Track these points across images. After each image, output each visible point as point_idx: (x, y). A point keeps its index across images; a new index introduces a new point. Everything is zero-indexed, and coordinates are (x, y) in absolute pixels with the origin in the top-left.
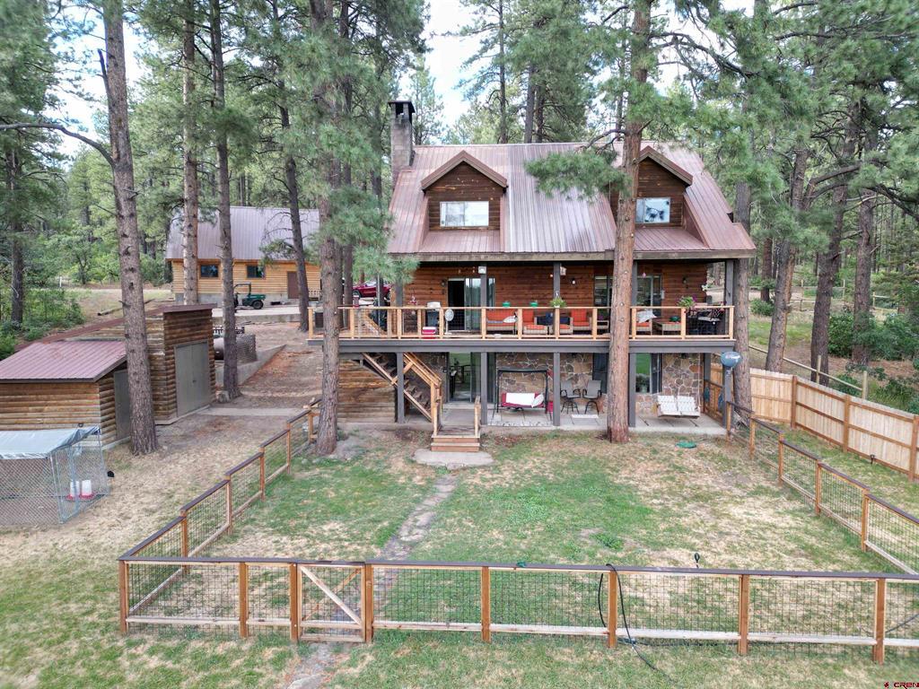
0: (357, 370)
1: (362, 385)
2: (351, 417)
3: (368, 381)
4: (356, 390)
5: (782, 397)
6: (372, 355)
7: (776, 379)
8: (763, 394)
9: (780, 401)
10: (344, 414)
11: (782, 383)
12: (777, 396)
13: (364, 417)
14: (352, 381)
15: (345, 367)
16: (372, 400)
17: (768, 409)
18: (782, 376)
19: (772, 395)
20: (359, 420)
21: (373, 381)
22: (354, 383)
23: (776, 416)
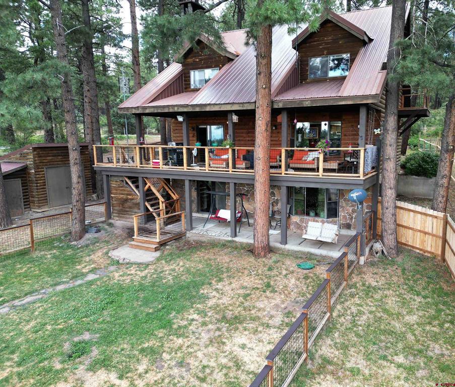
0: (122, 187)
1: (125, 197)
2: (121, 217)
3: (128, 195)
4: (122, 200)
5: (434, 232)
6: (129, 178)
7: (431, 216)
8: (419, 228)
9: (433, 235)
10: (117, 215)
11: (435, 220)
12: (430, 232)
13: (127, 218)
14: (120, 194)
15: (116, 184)
16: (130, 208)
17: (423, 242)
18: (435, 213)
19: (426, 230)
20: (124, 219)
21: (130, 195)
22: (121, 196)
23: (429, 249)
